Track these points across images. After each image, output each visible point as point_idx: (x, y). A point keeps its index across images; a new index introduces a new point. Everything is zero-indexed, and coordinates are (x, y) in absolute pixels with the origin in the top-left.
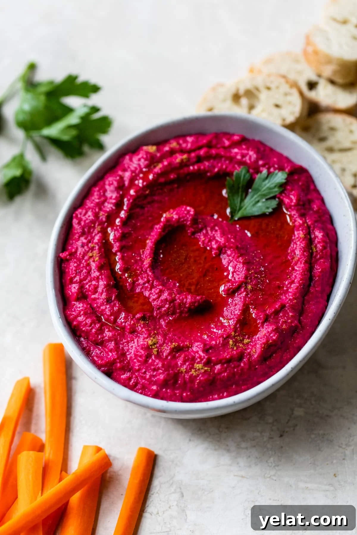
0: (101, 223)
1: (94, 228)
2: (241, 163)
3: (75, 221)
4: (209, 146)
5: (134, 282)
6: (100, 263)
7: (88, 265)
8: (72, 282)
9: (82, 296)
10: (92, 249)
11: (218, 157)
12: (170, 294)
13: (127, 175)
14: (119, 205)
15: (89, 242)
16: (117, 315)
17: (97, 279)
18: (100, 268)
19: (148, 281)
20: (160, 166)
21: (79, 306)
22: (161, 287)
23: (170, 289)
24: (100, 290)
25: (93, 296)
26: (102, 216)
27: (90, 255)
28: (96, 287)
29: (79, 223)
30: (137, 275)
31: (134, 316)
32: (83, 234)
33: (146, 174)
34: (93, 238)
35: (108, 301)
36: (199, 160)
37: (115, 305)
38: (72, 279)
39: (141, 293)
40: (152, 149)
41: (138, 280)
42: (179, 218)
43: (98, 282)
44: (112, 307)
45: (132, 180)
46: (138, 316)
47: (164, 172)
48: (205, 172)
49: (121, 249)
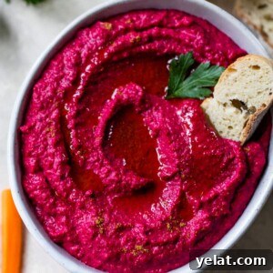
0: (59, 99)
1: (52, 103)
2: (189, 46)
3: (35, 95)
4: (160, 25)
5: (85, 160)
6: (56, 140)
7: (46, 140)
8: (30, 155)
9: (39, 169)
10: (50, 124)
11: (168, 38)
12: (117, 175)
13: (84, 51)
14: (75, 82)
15: (47, 117)
16: (69, 191)
17: (53, 155)
18: (56, 145)
19: (98, 160)
20: (115, 44)
21: (36, 179)
22: (109, 167)
23: (117, 170)
24: (55, 166)
25: (49, 171)
26: (60, 93)
27: (48, 129)
28: (52, 164)
29: (39, 98)
30: (88, 153)
31: (84, 194)
32: (42, 108)
33: (101, 52)
34: (51, 113)
35: (62, 177)
36: (151, 39)
37: (67, 182)
38: (30, 153)
39: (91, 170)
40: (108, 26)
41: (89, 158)
42: (129, 98)
43: (54, 158)
44: (65, 184)
45: (89, 57)
46: (88, 193)
47: (118, 51)
48: (155, 51)
49: (76, 126)
